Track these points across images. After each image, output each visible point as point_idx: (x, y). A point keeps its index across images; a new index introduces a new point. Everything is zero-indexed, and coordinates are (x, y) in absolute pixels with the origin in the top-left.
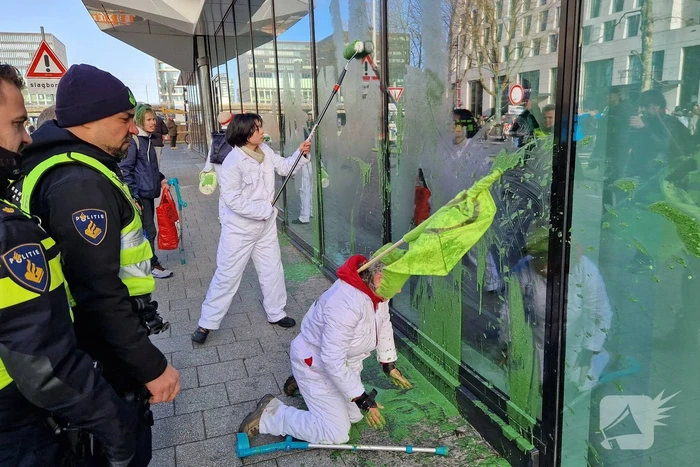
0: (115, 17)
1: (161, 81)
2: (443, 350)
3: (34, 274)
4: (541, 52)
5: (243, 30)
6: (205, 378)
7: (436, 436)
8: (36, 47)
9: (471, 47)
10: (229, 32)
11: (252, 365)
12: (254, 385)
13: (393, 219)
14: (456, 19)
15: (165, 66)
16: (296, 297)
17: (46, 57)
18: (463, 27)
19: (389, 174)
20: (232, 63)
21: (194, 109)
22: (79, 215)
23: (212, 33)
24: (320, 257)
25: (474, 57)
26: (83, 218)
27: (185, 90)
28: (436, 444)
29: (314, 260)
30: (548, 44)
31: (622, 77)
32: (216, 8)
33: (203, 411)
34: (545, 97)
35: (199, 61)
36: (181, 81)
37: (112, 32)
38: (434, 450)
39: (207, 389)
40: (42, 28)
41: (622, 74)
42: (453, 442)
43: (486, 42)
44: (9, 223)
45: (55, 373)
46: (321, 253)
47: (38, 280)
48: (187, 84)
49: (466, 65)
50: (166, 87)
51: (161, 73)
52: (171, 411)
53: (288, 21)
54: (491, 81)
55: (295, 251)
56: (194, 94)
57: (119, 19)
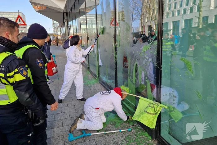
0: (40, 7)
1: (54, 26)
2: (131, 102)
3: (25, 73)
4: (169, 17)
5: (77, 11)
6: (63, 111)
7: (128, 126)
8: (17, 16)
9: (148, 15)
10: (73, 12)
11: (77, 107)
12: (77, 113)
13: (118, 65)
14: (143, 7)
15: (55, 22)
16: (91, 89)
17: (20, 19)
18: (146, 9)
19: (116, 52)
20: (74, 21)
21: (63, 35)
22: (37, 60)
23: (68, 12)
24: (98, 78)
25: (149, 18)
26: (38, 61)
27: (61, 29)
28: (127, 128)
29: (96, 78)
30: (171, 14)
31: (195, 24)
32: (70, 4)
33: (62, 119)
34: (170, 30)
35: (65, 20)
36: (60, 26)
37: (39, 12)
38: (127, 130)
39: (64, 113)
40: (18, 11)
41: (195, 23)
42: (132, 128)
43: (153, 14)
44: (19, 61)
45: (29, 97)
46: (99, 76)
47: (26, 75)
48: (61, 27)
49: (146, 21)
50: (55, 28)
51: (54, 24)
52: (53, 119)
53: (91, 8)
54: (155, 26)
55: (91, 76)
56: (63, 30)
57: (41, 7)
